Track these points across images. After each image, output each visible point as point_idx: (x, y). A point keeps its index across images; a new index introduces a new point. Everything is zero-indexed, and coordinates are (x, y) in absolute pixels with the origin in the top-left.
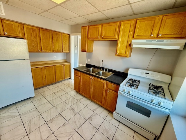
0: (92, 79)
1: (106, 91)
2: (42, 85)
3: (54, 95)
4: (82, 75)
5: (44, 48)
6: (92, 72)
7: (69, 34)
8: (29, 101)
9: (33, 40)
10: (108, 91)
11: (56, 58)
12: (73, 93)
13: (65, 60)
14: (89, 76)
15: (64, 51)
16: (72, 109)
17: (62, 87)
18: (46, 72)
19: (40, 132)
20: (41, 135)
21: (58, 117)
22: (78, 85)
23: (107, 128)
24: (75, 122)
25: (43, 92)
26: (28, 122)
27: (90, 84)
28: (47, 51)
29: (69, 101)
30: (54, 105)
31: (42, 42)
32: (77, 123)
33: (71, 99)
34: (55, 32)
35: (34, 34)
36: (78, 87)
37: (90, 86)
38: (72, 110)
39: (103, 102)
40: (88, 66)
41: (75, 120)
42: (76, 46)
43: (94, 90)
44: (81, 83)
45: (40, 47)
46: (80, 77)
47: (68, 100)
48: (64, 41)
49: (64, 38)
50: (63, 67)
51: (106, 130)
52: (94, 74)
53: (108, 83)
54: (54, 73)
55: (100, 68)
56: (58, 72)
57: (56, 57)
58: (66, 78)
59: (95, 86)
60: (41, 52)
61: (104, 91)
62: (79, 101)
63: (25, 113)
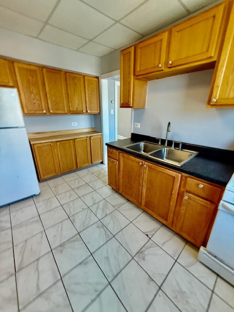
0: (145, 166)
1: (180, 195)
2: (54, 174)
3: (73, 193)
4: (122, 157)
5: (52, 107)
6: (144, 151)
7: (97, 78)
8: (31, 202)
9: (33, 92)
10: (186, 198)
11: (76, 125)
12: (107, 190)
13: (93, 128)
14: (137, 160)
15: (89, 111)
16: (103, 226)
17: (87, 179)
18: (59, 150)
19: (37, 271)
20: (38, 279)
21: (75, 241)
22: (116, 176)
23: (184, 289)
24: (107, 258)
25: (55, 187)
26: (22, 244)
27: (139, 176)
28: (58, 112)
29: (98, 208)
30: (70, 214)
31: (48, 95)
32: (112, 260)
33: (101, 203)
34: (70, 74)
35: (34, 79)
36: (116, 181)
37: (141, 181)
38: (102, 229)
39: (170, 219)
40: (136, 138)
41: (107, 252)
42: (113, 102)
43: (148, 189)
44: (121, 173)
45: (47, 104)
46: (119, 161)
47: (95, 206)
48: (88, 91)
49: (88, 85)
50: (88, 141)
51: (182, 292)
52: (148, 155)
53: (186, 177)
54: (73, 153)
55: (163, 141)
56: (79, 151)
57: (76, 123)
58: (94, 163)
59: (150, 183)
60: (48, 113)
61: (175, 196)
62: (116, 208)
63: (20, 225)
